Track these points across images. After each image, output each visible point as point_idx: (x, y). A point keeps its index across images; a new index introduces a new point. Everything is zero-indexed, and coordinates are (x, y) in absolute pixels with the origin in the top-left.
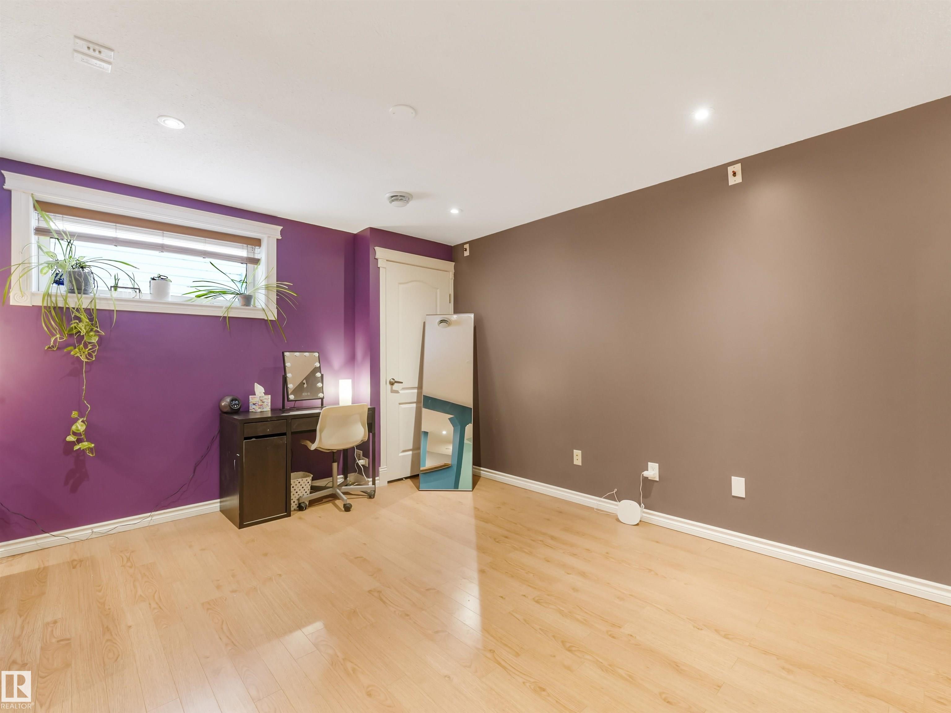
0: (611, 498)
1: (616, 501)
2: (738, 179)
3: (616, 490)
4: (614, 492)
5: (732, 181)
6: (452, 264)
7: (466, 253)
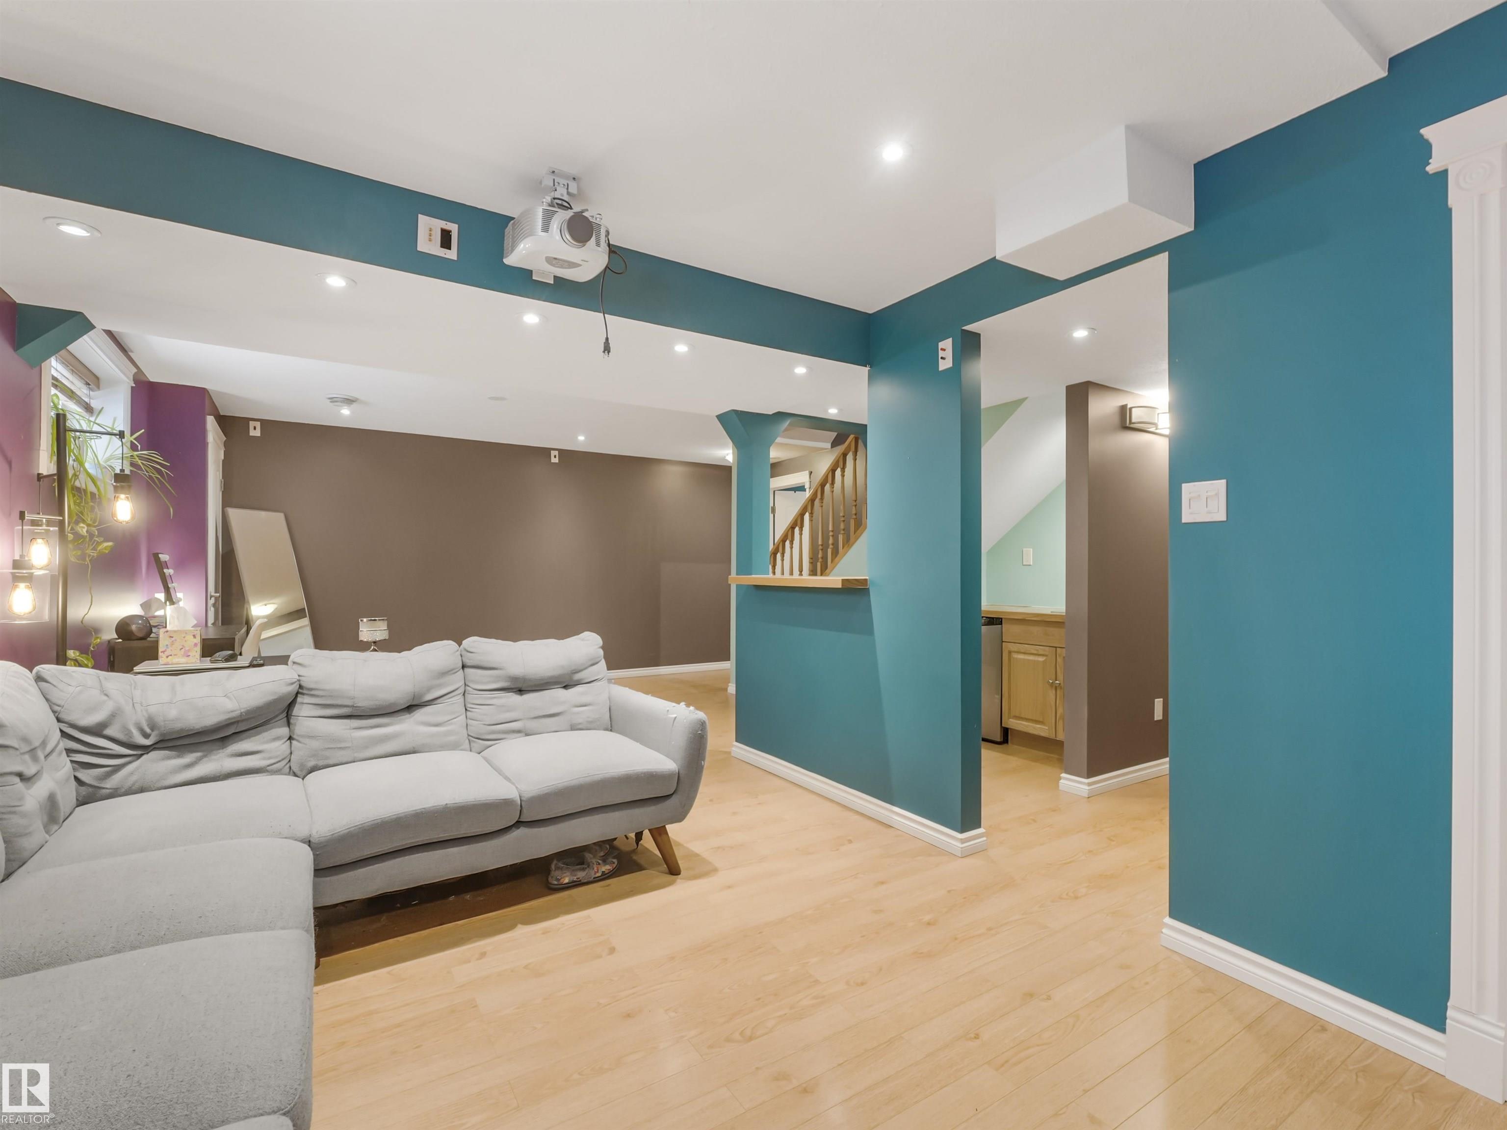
2: (557, 460)
5: (553, 460)
6: (225, 439)
7: (255, 432)
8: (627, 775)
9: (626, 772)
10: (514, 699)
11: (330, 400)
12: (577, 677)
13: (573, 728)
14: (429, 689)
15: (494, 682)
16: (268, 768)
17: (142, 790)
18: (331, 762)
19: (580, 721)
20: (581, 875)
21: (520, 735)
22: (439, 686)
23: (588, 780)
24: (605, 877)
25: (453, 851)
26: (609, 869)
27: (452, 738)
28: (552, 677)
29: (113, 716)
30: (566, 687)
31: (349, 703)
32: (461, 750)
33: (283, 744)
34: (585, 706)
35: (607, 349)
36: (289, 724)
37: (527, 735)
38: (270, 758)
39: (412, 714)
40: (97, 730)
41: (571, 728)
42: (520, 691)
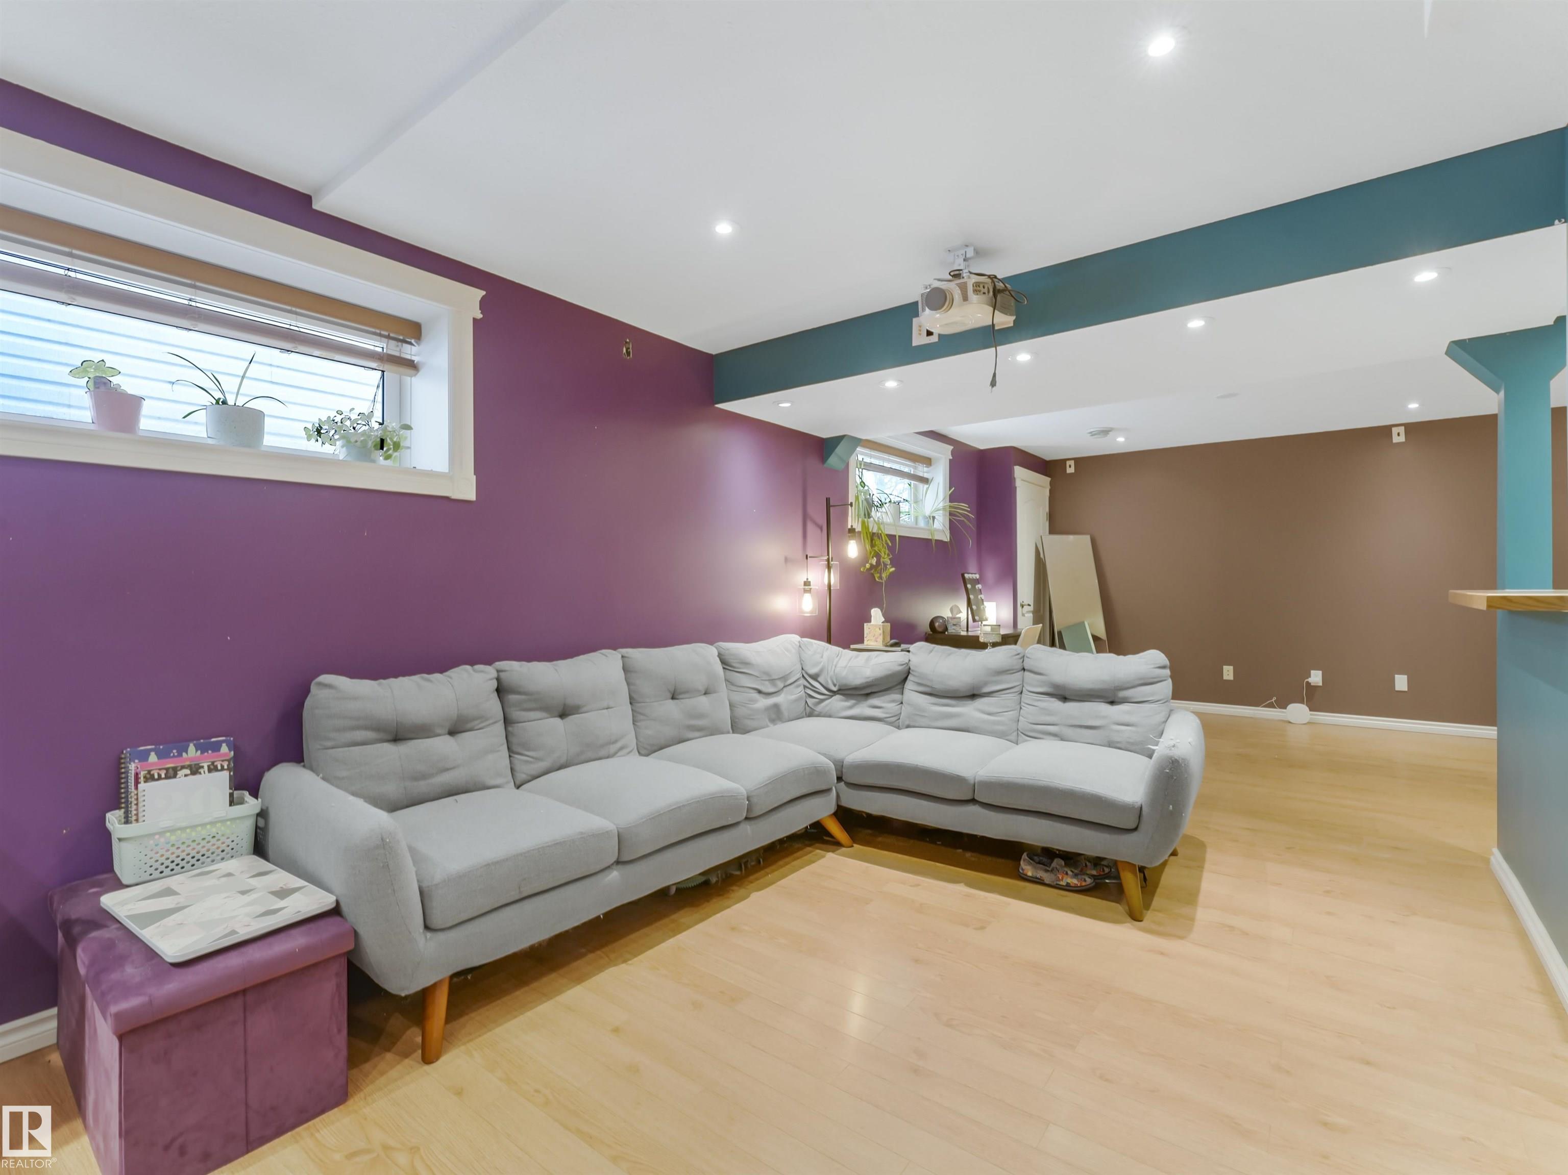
0: (1271, 706)
1: (1275, 708)
2: (1402, 439)
3: (1275, 698)
4: (1273, 700)
5: (1396, 439)
6: (1049, 479)
7: (1071, 470)
8: (1072, 790)
9: (1072, 788)
10: (1056, 704)
11: (1091, 434)
12: (1122, 694)
13: (1111, 744)
14: (986, 684)
15: (1041, 686)
16: (885, 719)
17: (830, 716)
18: (917, 725)
19: (1119, 739)
20: (1041, 874)
21: (1056, 738)
22: (997, 683)
23: (1031, 782)
24: (1068, 888)
25: (924, 803)
26: (1075, 884)
27: (1001, 728)
28: (1091, 690)
29: (821, 671)
30: (1112, 703)
31: (929, 684)
32: (1007, 740)
33: (896, 706)
34: (1128, 725)
35: (993, 383)
36: (902, 694)
37: (1062, 740)
38: (887, 713)
39: (974, 701)
40: (815, 677)
41: (1109, 745)
42: (1065, 699)
